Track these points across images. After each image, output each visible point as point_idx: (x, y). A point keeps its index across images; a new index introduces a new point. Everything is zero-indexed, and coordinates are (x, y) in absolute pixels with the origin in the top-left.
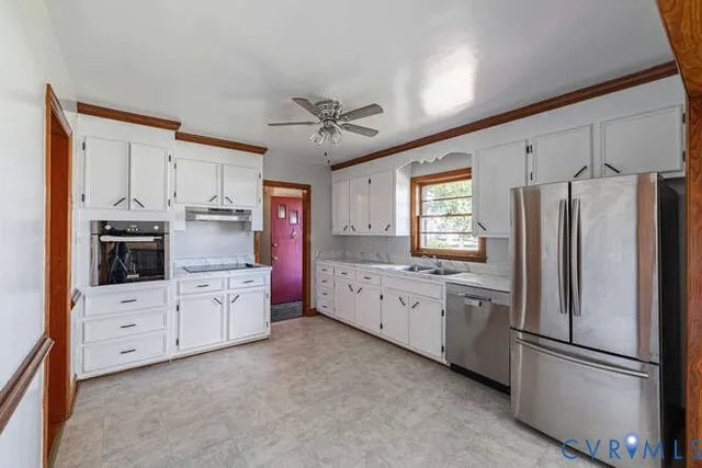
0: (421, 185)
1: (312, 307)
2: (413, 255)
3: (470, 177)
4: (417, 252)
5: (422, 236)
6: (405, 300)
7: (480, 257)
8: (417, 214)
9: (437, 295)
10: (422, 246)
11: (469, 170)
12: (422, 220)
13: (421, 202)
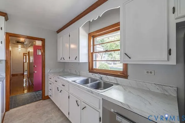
0: (94, 37)
1: (46, 95)
2: (90, 72)
3: (119, 29)
4: (92, 70)
5: (94, 62)
6: (79, 103)
7: (124, 75)
8: (92, 51)
9: (97, 107)
10: (94, 67)
11: (118, 24)
12: (94, 54)
13: (94, 45)
